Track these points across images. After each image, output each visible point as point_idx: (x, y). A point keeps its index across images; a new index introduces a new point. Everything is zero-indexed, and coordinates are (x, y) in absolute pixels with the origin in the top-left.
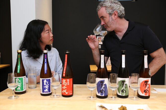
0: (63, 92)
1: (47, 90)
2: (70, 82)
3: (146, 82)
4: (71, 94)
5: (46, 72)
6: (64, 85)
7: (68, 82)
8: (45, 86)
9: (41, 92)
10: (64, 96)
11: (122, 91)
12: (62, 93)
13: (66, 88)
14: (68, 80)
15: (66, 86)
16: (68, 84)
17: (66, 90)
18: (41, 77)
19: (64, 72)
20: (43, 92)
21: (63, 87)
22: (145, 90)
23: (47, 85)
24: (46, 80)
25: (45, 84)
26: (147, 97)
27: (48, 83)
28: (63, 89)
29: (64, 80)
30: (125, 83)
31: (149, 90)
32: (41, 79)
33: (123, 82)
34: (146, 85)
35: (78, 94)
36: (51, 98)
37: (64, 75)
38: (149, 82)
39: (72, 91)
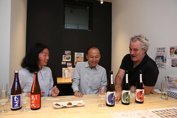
0: (32, 105)
1: (17, 105)
2: (38, 97)
3: (141, 92)
4: (38, 107)
5: (16, 90)
6: (33, 100)
7: (36, 97)
8: (16, 102)
9: (11, 107)
10: (33, 109)
11: (127, 100)
12: (31, 107)
13: (34, 102)
14: (36, 96)
15: (34, 101)
16: (36, 99)
17: (34, 104)
18: (12, 94)
19: (33, 89)
20: (13, 107)
21: (32, 102)
22: (140, 98)
23: (17, 101)
24: (16, 96)
25: (15, 100)
26: (142, 103)
27: (18, 99)
28: (31, 104)
29: (32, 96)
30: (128, 94)
31: (143, 97)
32: (12, 96)
33: (127, 93)
34: (141, 94)
35: (45, 107)
36: (21, 112)
37: (33, 92)
38: (143, 92)
39: (39, 105)
